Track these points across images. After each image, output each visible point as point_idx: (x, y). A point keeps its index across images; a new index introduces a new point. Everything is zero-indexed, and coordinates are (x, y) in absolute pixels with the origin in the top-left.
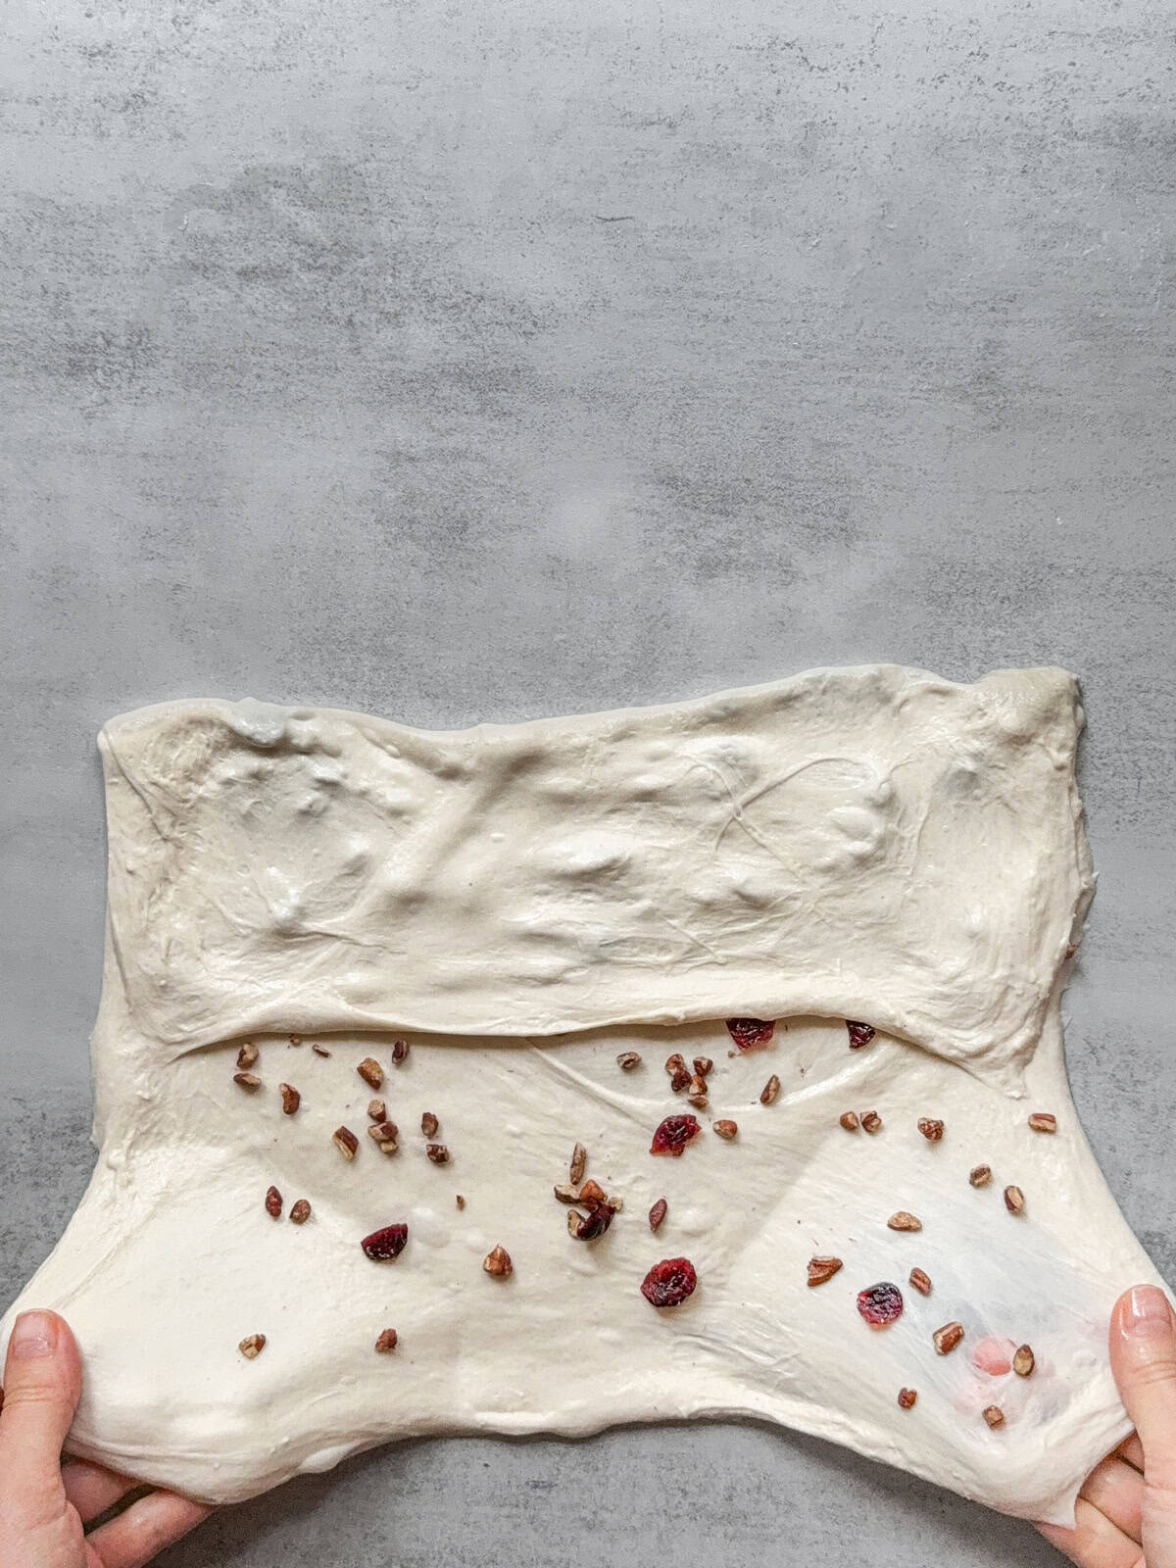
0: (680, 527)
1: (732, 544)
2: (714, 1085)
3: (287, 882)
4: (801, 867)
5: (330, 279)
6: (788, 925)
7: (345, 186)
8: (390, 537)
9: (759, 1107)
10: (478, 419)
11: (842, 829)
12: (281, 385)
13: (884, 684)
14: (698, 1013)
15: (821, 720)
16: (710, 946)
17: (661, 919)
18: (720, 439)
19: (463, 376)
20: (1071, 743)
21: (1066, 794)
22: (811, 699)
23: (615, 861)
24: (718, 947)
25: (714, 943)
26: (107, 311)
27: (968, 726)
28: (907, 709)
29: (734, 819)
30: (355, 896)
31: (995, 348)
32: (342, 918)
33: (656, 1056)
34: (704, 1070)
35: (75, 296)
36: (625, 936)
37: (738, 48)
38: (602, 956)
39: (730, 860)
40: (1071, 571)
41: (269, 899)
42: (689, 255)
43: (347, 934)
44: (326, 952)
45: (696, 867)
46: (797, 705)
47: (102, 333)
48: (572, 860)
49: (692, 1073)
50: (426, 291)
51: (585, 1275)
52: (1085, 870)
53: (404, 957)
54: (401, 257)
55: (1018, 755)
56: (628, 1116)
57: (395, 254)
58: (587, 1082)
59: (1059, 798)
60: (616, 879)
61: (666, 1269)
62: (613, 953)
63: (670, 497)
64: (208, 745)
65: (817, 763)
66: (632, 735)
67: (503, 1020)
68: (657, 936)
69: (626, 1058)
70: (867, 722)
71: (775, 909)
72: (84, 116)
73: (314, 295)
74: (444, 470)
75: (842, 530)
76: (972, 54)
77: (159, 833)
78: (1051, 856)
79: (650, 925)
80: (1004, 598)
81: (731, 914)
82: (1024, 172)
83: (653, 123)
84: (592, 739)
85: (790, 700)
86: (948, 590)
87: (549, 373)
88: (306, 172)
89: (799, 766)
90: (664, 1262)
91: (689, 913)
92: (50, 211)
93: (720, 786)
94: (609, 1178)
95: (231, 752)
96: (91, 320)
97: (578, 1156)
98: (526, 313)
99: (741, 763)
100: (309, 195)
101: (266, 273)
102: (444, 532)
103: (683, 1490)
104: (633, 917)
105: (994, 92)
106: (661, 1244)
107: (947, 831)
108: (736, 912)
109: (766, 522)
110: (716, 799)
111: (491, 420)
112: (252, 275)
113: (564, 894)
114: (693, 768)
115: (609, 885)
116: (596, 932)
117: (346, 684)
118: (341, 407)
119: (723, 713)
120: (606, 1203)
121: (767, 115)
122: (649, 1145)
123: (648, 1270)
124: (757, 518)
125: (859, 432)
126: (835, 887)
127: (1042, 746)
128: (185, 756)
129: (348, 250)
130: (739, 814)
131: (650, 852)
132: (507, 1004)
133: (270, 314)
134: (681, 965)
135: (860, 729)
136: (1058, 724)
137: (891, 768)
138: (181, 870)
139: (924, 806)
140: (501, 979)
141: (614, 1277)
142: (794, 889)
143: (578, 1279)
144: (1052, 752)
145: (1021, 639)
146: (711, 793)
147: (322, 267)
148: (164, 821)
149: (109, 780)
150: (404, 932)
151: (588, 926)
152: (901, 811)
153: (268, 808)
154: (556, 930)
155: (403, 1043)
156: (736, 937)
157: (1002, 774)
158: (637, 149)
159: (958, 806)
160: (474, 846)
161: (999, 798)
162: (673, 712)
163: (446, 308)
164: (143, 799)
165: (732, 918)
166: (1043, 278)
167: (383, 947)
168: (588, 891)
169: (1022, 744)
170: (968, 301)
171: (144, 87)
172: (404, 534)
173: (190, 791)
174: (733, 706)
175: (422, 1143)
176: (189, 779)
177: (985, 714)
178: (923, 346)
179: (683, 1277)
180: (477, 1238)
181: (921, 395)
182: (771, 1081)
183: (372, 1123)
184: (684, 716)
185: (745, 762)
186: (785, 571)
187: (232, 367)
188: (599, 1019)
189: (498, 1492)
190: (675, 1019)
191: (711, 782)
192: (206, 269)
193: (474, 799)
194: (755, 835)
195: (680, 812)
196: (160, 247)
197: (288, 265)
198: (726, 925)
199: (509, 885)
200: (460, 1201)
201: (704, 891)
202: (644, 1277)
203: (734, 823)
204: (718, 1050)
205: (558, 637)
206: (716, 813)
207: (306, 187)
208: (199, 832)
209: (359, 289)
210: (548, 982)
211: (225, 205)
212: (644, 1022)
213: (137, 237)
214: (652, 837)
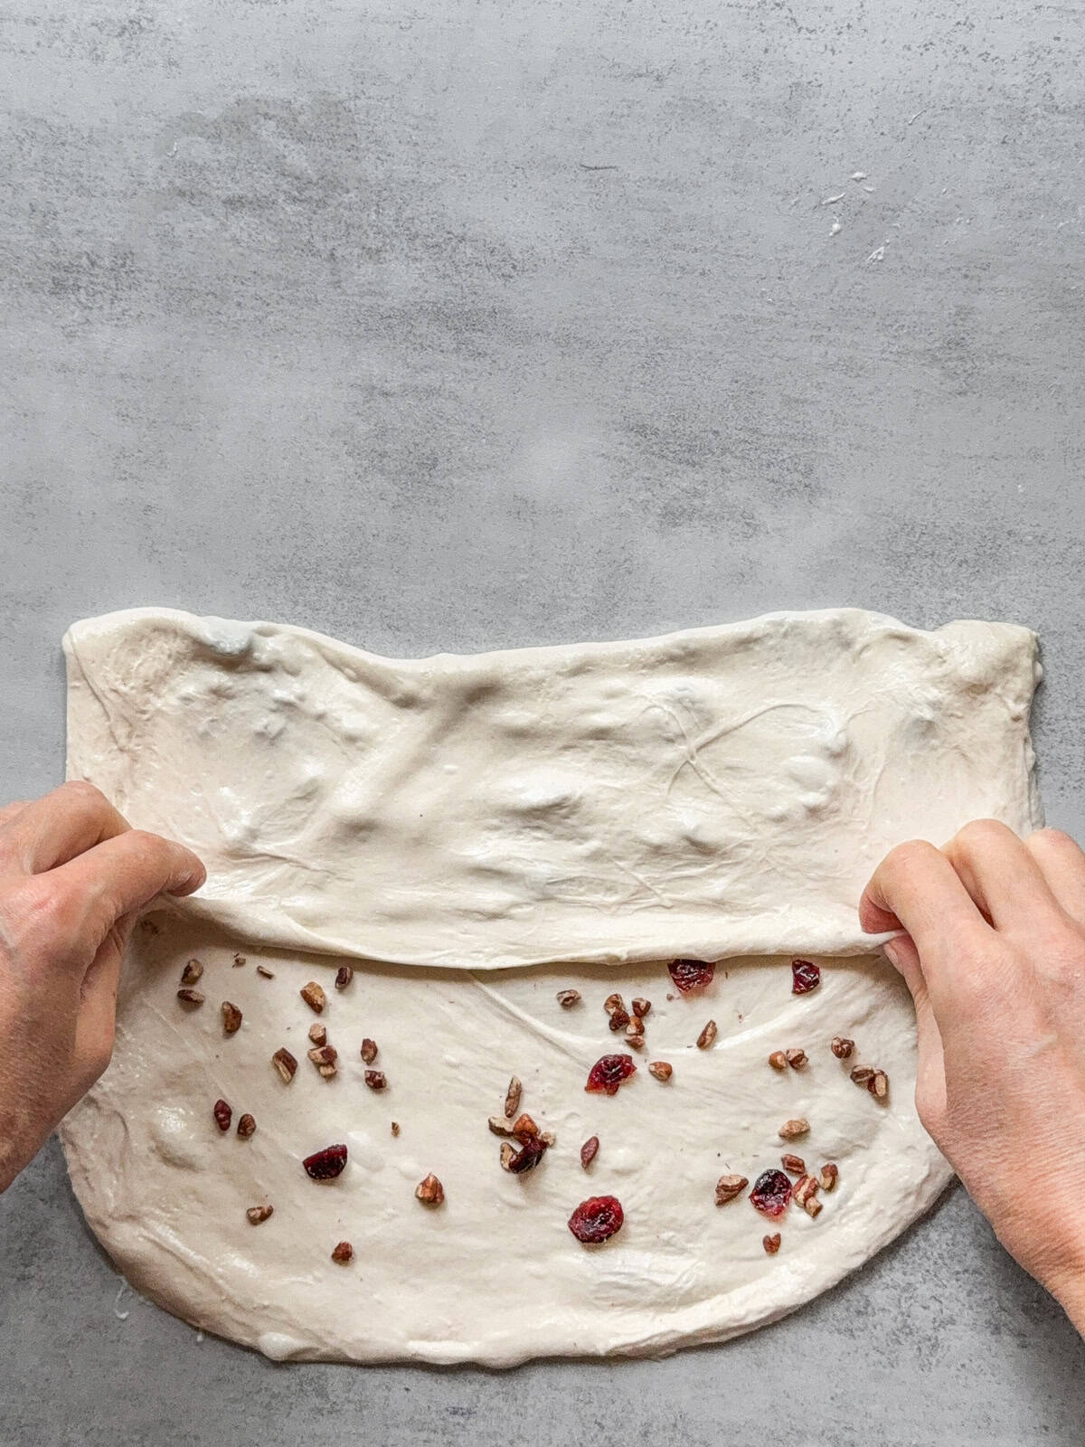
0: (646, 475)
1: (696, 494)
2: (650, 1025)
3: (238, 803)
4: (753, 815)
5: (315, 213)
6: (737, 872)
7: (334, 121)
8: (360, 470)
9: (695, 1051)
10: (454, 357)
11: (796, 778)
12: (260, 314)
13: (845, 630)
14: (642, 952)
15: (780, 664)
16: (657, 889)
17: (609, 860)
18: (690, 389)
19: (439, 315)
20: (1028, 695)
21: (1021, 743)
22: (771, 643)
23: (566, 799)
24: (665, 890)
25: (661, 886)
26: (94, 232)
27: (927, 674)
28: (866, 655)
29: (687, 762)
30: (305, 820)
31: (966, 314)
32: (292, 841)
33: (595, 995)
34: (642, 1011)
35: (62, 215)
36: (573, 875)
37: (729, 6)
38: (547, 893)
39: (683, 804)
40: (1030, 538)
41: (221, 819)
42: (670, 207)
43: (295, 857)
44: (273, 873)
45: (648, 809)
46: (757, 648)
47: (86, 253)
48: (523, 797)
49: (631, 1013)
50: (408, 229)
51: (515, 1207)
52: (1037, 822)
53: (352, 885)
54: (385, 194)
55: (976, 704)
56: (564, 1052)
57: (380, 191)
58: (526, 1017)
59: (1014, 750)
60: (566, 817)
61: (594, 1206)
62: (560, 891)
63: (638, 444)
64: (170, 656)
65: (774, 708)
66: (589, 671)
67: (447, 952)
68: (605, 877)
69: (566, 995)
70: (826, 668)
71: (724, 855)
72: (80, 40)
73: (298, 227)
74: (417, 406)
75: (806, 486)
76: (959, 23)
77: (116, 742)
78: (1005, 808)
79: (600, 866)
80: (962, 561)
81: (680, 859)
82: (1004, 142)
83: (640, 76)
84: (549, 673)
85: (749, 642)
86: (908, 551)
87: (525, 315)
88: (296, 106)
89: (756, 711)
90: (593, 1199)
91: (638, 856)
92: (42, 131)
93: (674, 729)
94: (543, 1113)
95: (192, 663)
96: (77, 241)
97: (514, 1089)
98: (506, 256)
99: (697, 706)
100: (298, 128)
101: (251, 203)
102: (414, 468)
103: (599, 1424)
104: (582, 857)
105: (978, 62)
106: (592, 1181)
107: (903, 784)
108: (684, 856)
109: (732, 474)
110: (670, 741)
111: (466, 360)
112: (238, 204)
113: (515, 829)
114: (650, 707)
115: (559, 823)
116: (543, 870)
117: (309, 612)
118: (319, 339)
119: (682, 653)
120: (539, 1138)
121: (753, 75)
122: (584, 1082)
123: (576, 1206)
124: (723, 470)
125: (828, 391)
126: (786, 838)
127: (999, 696)
128: (146, 665)
129: (333, 184)
130: (692, 757)
131: (600, 792)
132: (451, 936)
133: (253, 244)
134: (627, 907)
135: (820, 675)
136: (1015, 675)
137: (849, 716)
138: (135, 784)
139: (881, 756)
140: (446, 911)
141: (544, 1211)
142: (745, 836)
143: (507, 1210)
144: (1008, 704)
145: (977, 603)
146: (665, 735)
147: (308, 200)
148: (121, 731)
149: (71, 683)
150: (352, 860)
151: (536, 863)
152: (858, 761)
153: (224, 727)
154: (504, 866)
155: (347, 968)
156: (684, 882)
157: (960, 723)
158: (623, 100)
159: (914, 757)
160: (425, 777)
161: (956, 747)
162: (631, 649)
163: (428, 247)
164: (103, 705)
165: (681, 863)
166: (1017, 248)
167: (330, 873)
168: (538, 828)
169: (979, 694)
170: (942, 267)
171: (140, 13)
172: (374, 467)
173: (147, 702)
174: (692, 646)
175: (361, 1069)
176: (147, 689)
177: (945, 662)
178: (895, 309)
179: (611, 1215)
180: (409, 1167)
181: (892, 357)
182: (708, 1026)
183: (312, 1046)
184: (643, 654)
185: (702, 706)
186: (748, 524)
187: (213, 294)
188: (543, 956)
189: (417, 1417)
190: (618, 959)
191: (667, 723)
192: (193, 196)
193: (429, 729)
194: (708, 780)
195: (634, 752)
196: (149, 173)
197: (273, 197)
198: (673, 870)
199: (458, 818)
200: (395, 1127)
201: (655, 836)
202: (571, 1213)
203: (687, 766)
204: (658, 991)
205: (521, 577)
206: (670, 754)
207: (295, 120)
208: (155, 748)
209: (343, 223)
210: (494, 916)
211: (214, 133)
212: (586, 960)
213: (126, 160)
214: (604, 777)
